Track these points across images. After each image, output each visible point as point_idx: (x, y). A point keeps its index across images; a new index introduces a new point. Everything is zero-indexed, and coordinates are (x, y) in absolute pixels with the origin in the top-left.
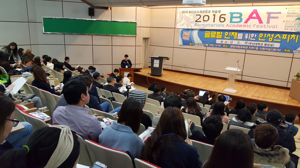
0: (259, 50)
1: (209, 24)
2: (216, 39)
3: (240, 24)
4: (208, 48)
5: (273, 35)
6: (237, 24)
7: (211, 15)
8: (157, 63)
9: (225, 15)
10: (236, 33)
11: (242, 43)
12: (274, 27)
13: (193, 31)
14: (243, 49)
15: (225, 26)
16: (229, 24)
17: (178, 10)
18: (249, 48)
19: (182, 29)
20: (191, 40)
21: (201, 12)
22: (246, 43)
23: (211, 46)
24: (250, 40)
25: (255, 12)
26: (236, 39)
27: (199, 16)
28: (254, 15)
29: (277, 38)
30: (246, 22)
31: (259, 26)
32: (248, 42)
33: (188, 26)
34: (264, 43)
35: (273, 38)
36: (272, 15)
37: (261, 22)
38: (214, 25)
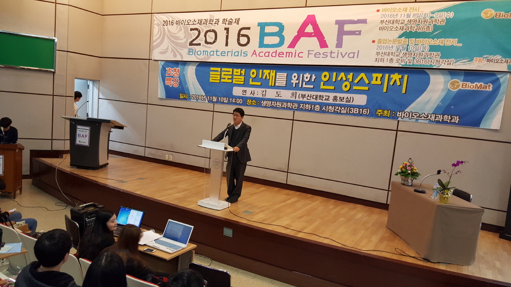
0: (321, 111)
1: (217, 51)
2: (232, 85)
3: (279, 50)
4: (218, 107)
5: (350, 76)
6: (274, 50)
7: (220, 29)
8: (84, 133)
9: (249, 28)
10: (272, 71)
11: (286, 95)
12: (351, 55)
13: (186, 67)
14: (288, 108)
15: (250, 54)
16: (258, 50)
17: (155, 18)
18: (299, 106)
19: (164, 62)
20: (182, 88)
21: (200, 22)
22: (293, 94)
23: (223, 103)
24: (302, 89)
25: (311, 20)
26: (273, 85)
27: (196, 32)
28: (309, 29)
29: (361, 82)
30: (292, 45)
31: (320, 54)
32: (299, 92)
33: (175, 56)
34: (332, 95)
35: (352, 83)
36: (347, 28)
37: (323, 44)
38: (226, 53)
